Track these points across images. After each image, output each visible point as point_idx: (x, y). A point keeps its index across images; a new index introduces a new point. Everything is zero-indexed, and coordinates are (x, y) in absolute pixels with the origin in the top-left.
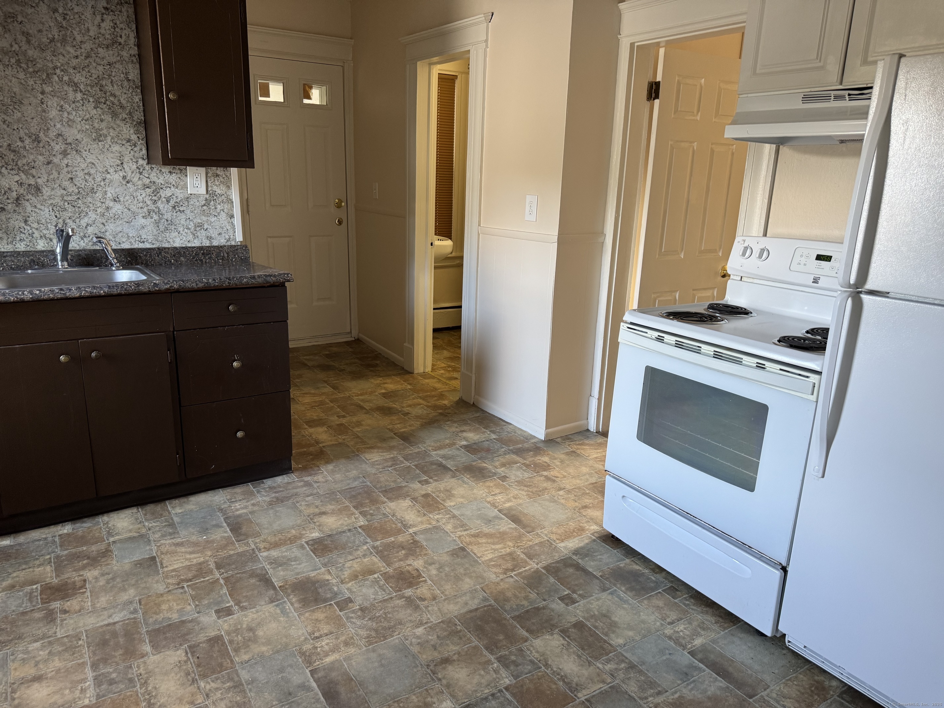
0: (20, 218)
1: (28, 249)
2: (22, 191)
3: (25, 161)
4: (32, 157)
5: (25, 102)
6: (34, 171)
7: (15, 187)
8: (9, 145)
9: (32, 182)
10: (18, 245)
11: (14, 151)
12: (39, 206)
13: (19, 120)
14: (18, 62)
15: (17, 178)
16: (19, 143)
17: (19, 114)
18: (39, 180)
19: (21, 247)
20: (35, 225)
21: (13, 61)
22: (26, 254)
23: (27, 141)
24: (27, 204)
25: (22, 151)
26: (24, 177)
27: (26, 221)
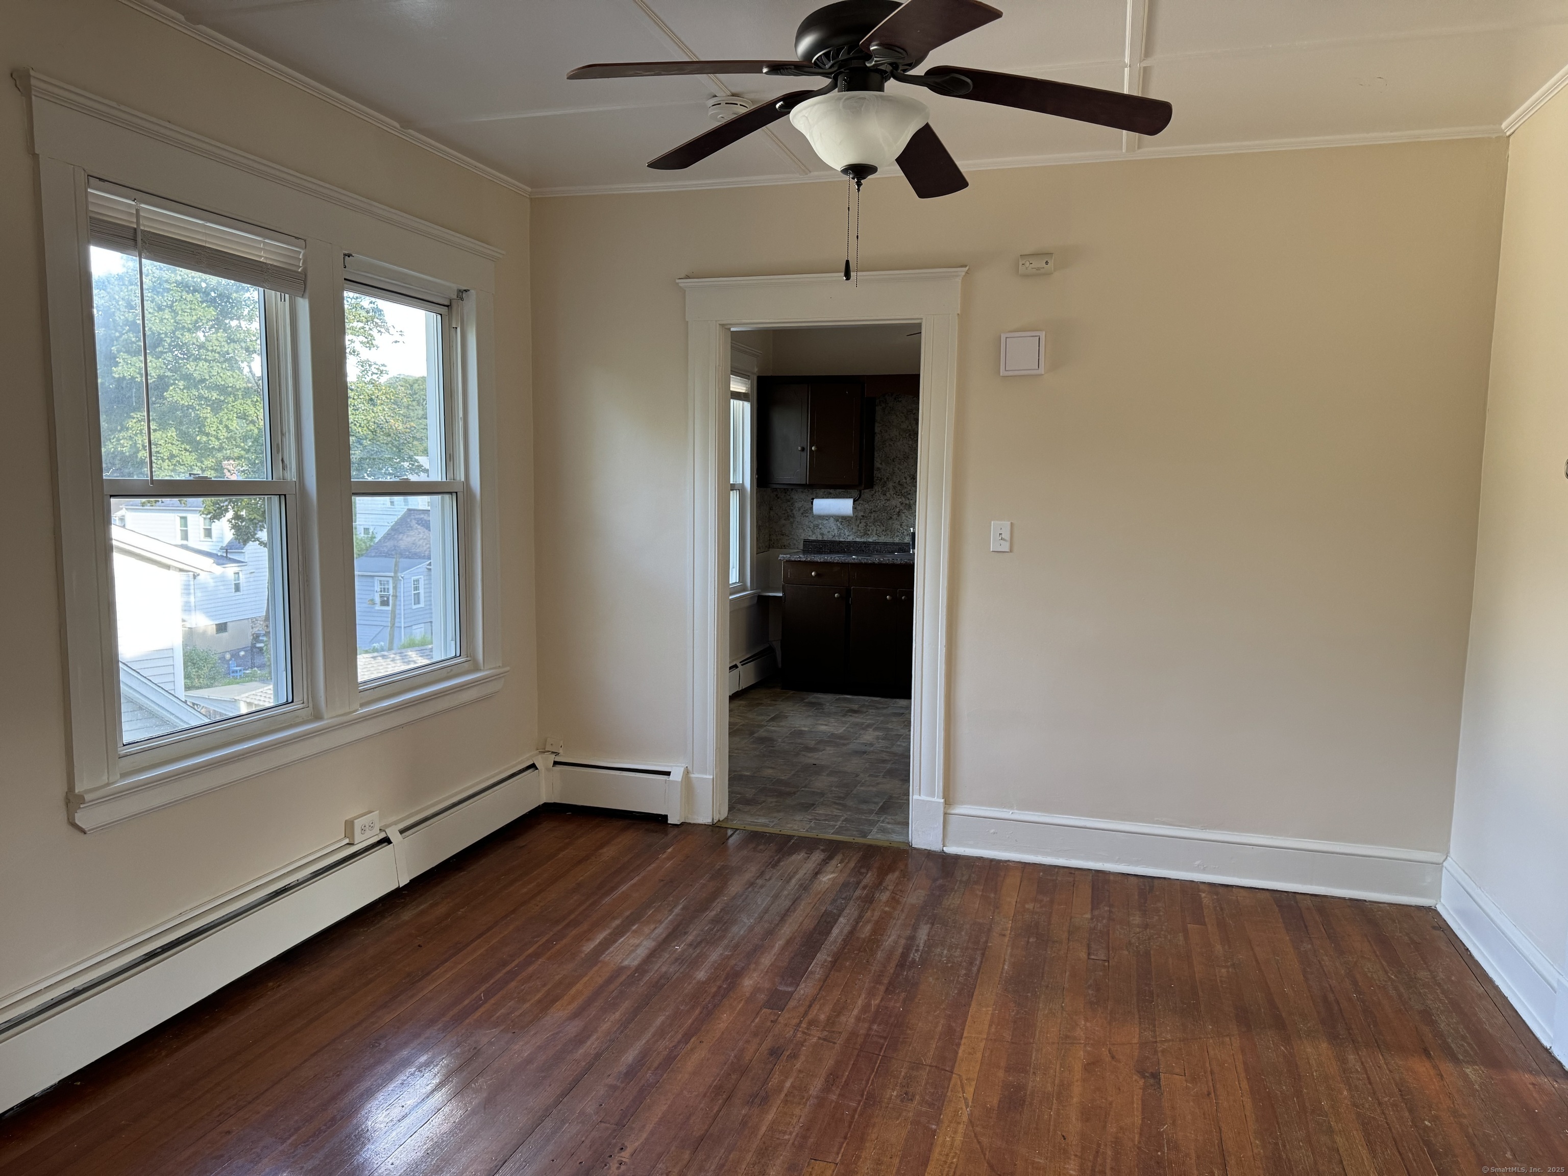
0: (898, 523)
1: (900, 541)
2: (902, 508)
3: (905, 490)
4: (909, 488)
5: (910, 457)
6: (909, 496)
7: (899, 505)
8: (899, 482)
9: (907, 502)
10: (895, 539)
11: (901, 485)
12: (909, 517)
13: (906, 467)
14: (910, 435)
15: (900, 500)
16: (904, 481)
17: (906, 464)
18: (911, 501)
19: (897, 540)
20: (905, 528)
21: (907, 435)
22: (897, 544)
23: (908, 479)
24: (903, 515)
25: (905, 485)
26: (904, 499)
27: (901, 525)
